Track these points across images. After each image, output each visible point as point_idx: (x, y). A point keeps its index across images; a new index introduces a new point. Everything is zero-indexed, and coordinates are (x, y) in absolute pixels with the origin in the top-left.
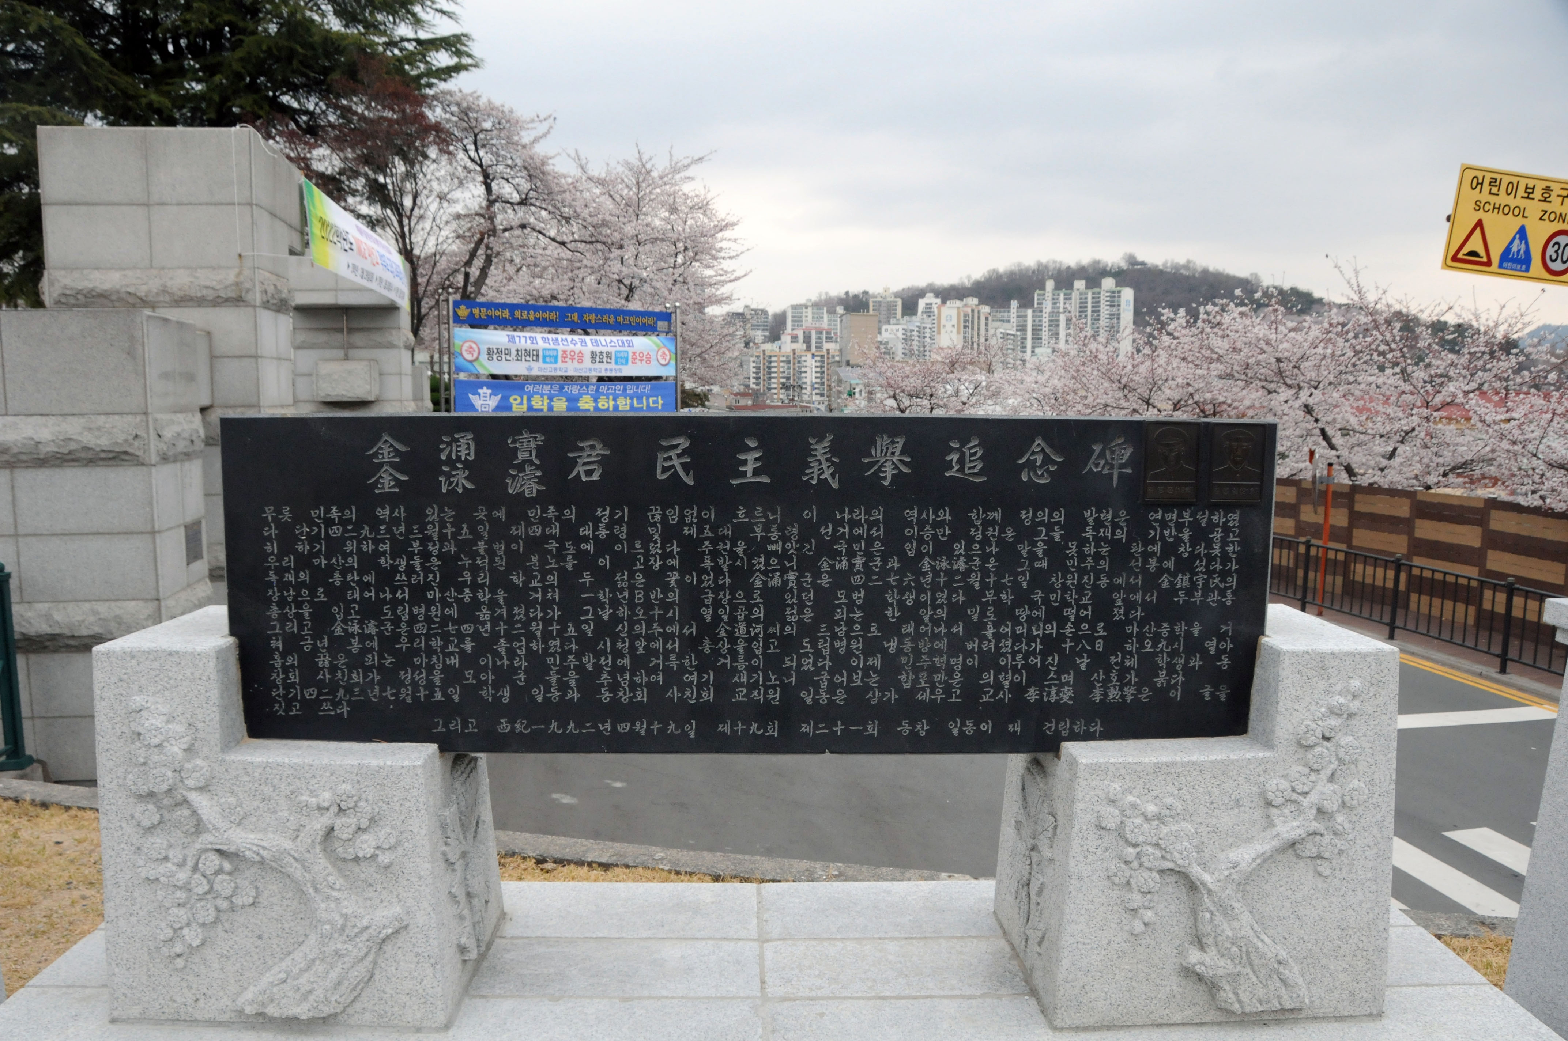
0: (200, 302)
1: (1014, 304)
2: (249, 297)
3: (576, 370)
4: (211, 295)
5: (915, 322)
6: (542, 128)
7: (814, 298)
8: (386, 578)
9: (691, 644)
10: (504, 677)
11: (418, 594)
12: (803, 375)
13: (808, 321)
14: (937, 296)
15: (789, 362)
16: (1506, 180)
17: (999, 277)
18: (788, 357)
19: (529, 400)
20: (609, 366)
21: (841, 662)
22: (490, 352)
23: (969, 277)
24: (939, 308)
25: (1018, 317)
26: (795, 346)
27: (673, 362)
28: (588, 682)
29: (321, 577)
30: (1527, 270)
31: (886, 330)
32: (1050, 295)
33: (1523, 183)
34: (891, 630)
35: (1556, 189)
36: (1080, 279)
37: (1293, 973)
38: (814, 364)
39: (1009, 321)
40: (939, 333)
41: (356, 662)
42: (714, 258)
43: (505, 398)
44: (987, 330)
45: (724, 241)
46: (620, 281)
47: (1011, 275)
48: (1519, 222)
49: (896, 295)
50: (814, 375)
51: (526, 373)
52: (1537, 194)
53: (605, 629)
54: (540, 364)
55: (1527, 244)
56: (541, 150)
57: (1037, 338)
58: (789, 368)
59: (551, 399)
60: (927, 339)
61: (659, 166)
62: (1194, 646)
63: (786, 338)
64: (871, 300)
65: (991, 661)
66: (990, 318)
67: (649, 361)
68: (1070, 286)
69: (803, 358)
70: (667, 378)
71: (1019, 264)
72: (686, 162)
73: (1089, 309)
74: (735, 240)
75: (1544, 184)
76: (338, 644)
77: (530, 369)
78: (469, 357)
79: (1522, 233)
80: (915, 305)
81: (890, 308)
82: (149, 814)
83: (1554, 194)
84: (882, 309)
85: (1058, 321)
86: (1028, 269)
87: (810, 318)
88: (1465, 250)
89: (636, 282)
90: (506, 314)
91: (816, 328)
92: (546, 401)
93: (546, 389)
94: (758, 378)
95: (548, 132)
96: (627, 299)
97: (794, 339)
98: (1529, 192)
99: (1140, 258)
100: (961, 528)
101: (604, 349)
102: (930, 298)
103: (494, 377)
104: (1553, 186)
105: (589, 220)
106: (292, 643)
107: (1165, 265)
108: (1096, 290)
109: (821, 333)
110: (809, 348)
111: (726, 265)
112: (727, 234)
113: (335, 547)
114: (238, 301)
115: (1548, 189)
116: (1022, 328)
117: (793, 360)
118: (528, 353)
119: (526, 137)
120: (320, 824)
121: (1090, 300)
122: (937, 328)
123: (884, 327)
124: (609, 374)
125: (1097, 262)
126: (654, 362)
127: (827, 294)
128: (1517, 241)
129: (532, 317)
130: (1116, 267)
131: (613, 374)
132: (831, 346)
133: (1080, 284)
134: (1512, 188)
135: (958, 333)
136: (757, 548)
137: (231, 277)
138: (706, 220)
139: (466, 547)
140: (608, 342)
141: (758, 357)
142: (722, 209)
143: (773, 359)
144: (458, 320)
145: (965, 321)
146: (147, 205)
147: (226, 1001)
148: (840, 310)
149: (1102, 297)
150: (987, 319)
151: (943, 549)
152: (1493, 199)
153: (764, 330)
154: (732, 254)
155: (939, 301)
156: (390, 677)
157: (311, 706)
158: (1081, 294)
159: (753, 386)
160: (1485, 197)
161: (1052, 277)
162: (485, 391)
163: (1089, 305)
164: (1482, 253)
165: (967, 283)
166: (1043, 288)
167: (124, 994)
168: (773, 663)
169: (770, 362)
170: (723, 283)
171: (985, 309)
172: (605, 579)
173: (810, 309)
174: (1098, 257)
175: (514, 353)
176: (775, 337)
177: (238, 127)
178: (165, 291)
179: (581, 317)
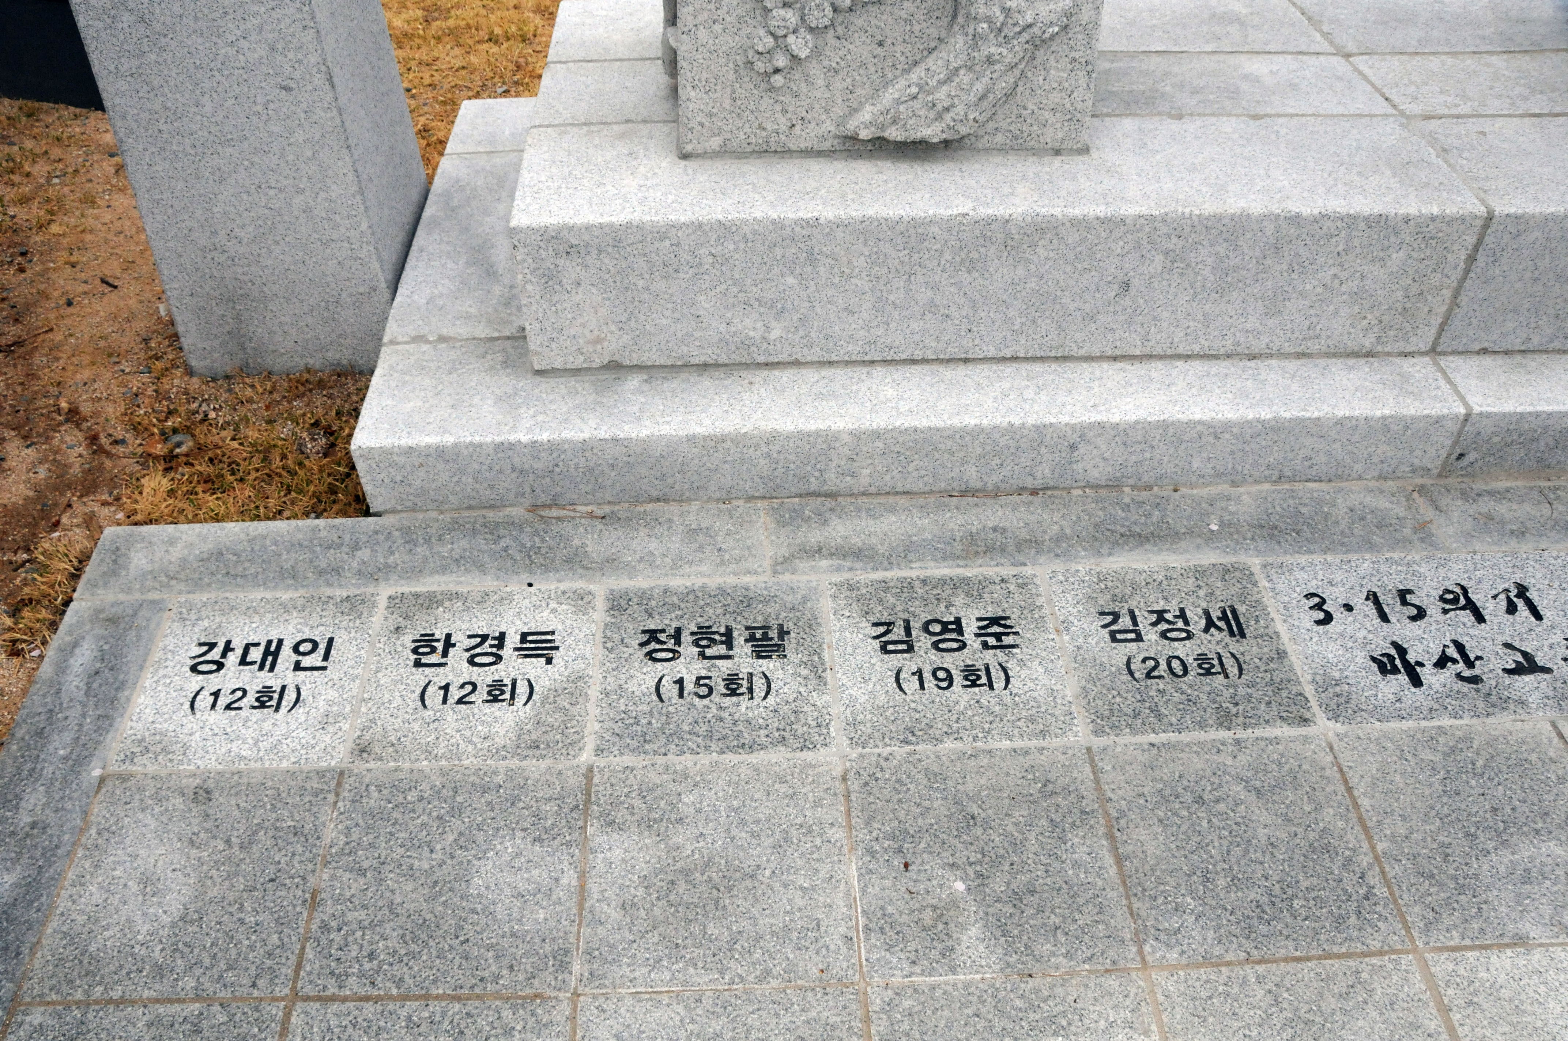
147: (829, 126)
167: (702, 125)
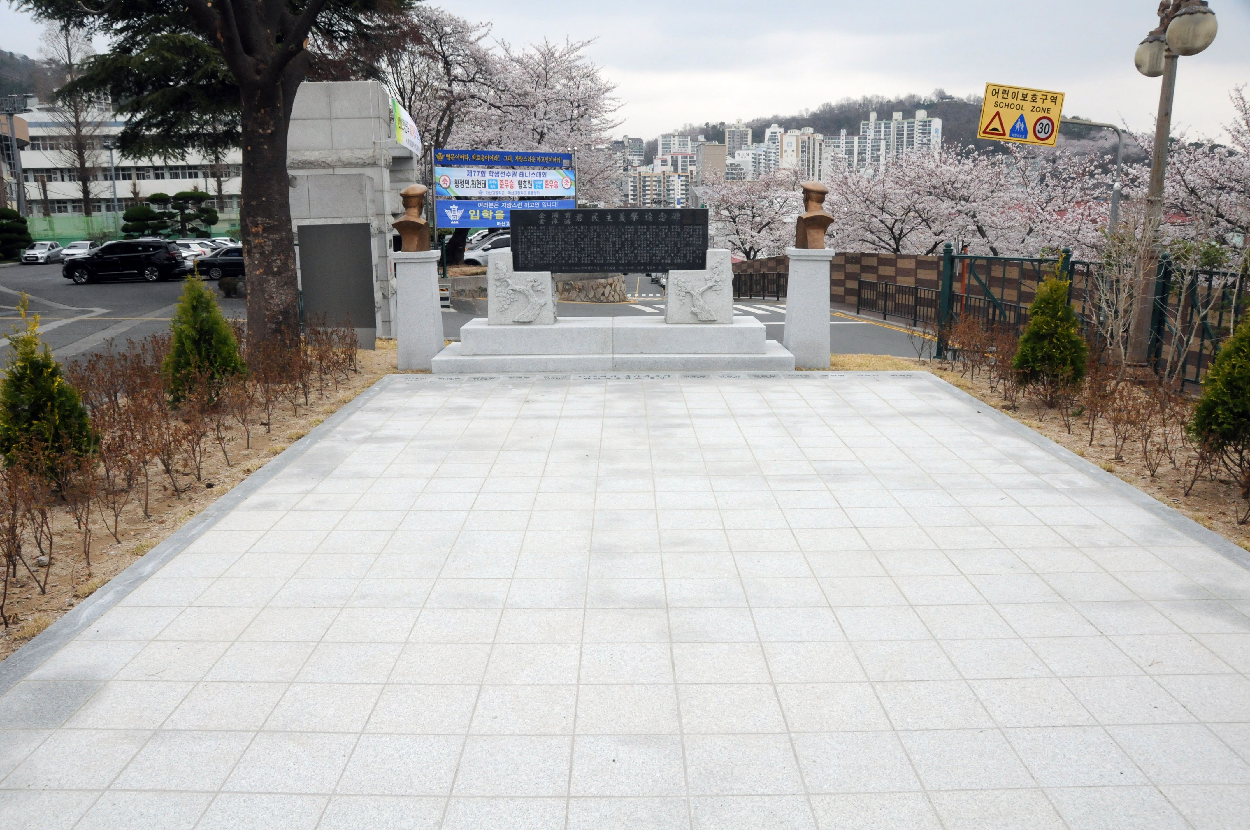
0: (356, 165)
1: (843, 132)
2: (378, 162)
3: (509, 193)
4: (361, 162)
5: (762, 148)
6: (483, 31)
7: (680, 128)
8: (542, 240)
9: (598, 252)
10: (563, 258)
11: (547, 243)
12: (672, 192)
13: (675, 148)
14: (780, 126)
15: (659, 182)
16: (1011, 91)
17: (832, 109)
18: (659, 177)
19: (481, 212)
20: (530, 190)
21: (626, 255)
22: (456, 182)
23: (807, 110)
24: (782, 136)
25: (846, 143)
26: (664, 168)
27: (573, 187)
28: (579, 259)
29: (529, 240)
30: (1026, 138)
31: (739, 154)
32: (873, 124)
33: (1021, 92)
34: (635, 249)
35: (1039, 95)
36: (898, 111)
37: (712, 313)
38: (680, 183)
39: (839, 147)
40: (781, 157)
41: (535, 256)
42: (599, 112)
43: (466, 211)
44: (820, 154)
45: (606, 102)
46: (534, 130)
47: (842, 107)
48: (1020, 112)
49: (748, 125)
50: (680, 192)
51: (478, 195)
52: (1029, 98)
53: (582, 249)
54: (487, 189)
55: (1025, 124)
56: (483, 44)
57: (861, 161)
58: (660, 186)
59: (494, 212)
60: (772, 162)
61: (559, 48)
62: (694, 252)
63: (657, 162)
64: (726, 130)
65: (655, 255)
66: (823, 146)
67: (556, 187)
68: (890, 117)
69: (671, 178)
70: (569, 197)
71: (848, 99)
72: (577, 45)
73: (905, 136)
74: (613, 99)
75: (1033, 93)
76: (532, 253)
77: (481, 192)
78: (444, 186)
79: (1022, 118)
80: (763, 133)
81: (742, 137)
82: (498, 283)
83: (1038, 98)
84: (736, 137)
85: (879, 146)
86: (855, 103)
87: (677, 146)
88: (990, 128)
89: (545, 130)
90: (467, 157)
91: (681, 154)
92: (491, 213)
93: (491, 205)
94: (634, 195)
95: (488, 33)
96: (539, 143)
97: (664, 162)
98: (1025, 97)
99: (948, 93)
100: (648, 229)
101: (527, 179)
102: (775, 128)
103: (458, 198)
104: (1037, 93)
105: (517, 91)
106: (523, 253)
107: (968, 98)
108: (911, 120)
109: (686, 157)
110: (676, 170)
111: (608, 116)
112: (607, 95)
113: (532, 234)
114: (374, 164)
115: (1035, 95)
116: (850, 152)
117: (664, 179)
118: (479, 182)
119: (473, 37)
120: (531, 284)
121: (905, 129)
122: (779, 153)
123: (737, 152)
124: (531, 195)
125: (912, 97)
126: (560, 187)
127: (690, 125)
128: (1019, 123)
129: (483, 159)
130: (928, 100)
131: (534, 195)
132: (693, 168)
133: (897, 116)
134: (1015, 95)
135: (797, 156)
136: (610, 233)
137: (370, 153)
138: (593, 85)
139: (557, 234)
140: (531, 174)
141: (635, 178)
142: (604, 76)
143: (647, 179)
144: (437, 162)
145: (803, 147)
146: (330, 119)
147: (512, 319)
148: (701, 138)
149: (916, 126)
150: (820, 145)
151: (645, 233)
152: (1004, 101)
153: (639, 155)
154: (613, 108)
155: (782, 130)
156: (542, 259)
157: (526, 265)
158: (898, 124)
159: (631, 201)
160: (1000, 99)
161: (874, 110)
162: (454, 207)
163: (905, 133)
164: (1000, 128)
165: (806, 115)
166: (867, 119)
167: (492, 320)
168: (614, 255)
169: (645, 182)
170: (605, 130)
171: (820, 137)
172: (582, 239)
173: (677, 138)
174: (913, 92)
175: (471, 183)
176: (648, 161)
177: (370, 81)
178: (340, 160)
179: (514, 158)
